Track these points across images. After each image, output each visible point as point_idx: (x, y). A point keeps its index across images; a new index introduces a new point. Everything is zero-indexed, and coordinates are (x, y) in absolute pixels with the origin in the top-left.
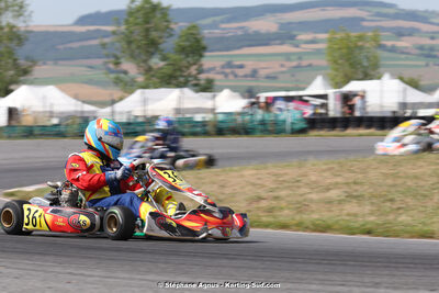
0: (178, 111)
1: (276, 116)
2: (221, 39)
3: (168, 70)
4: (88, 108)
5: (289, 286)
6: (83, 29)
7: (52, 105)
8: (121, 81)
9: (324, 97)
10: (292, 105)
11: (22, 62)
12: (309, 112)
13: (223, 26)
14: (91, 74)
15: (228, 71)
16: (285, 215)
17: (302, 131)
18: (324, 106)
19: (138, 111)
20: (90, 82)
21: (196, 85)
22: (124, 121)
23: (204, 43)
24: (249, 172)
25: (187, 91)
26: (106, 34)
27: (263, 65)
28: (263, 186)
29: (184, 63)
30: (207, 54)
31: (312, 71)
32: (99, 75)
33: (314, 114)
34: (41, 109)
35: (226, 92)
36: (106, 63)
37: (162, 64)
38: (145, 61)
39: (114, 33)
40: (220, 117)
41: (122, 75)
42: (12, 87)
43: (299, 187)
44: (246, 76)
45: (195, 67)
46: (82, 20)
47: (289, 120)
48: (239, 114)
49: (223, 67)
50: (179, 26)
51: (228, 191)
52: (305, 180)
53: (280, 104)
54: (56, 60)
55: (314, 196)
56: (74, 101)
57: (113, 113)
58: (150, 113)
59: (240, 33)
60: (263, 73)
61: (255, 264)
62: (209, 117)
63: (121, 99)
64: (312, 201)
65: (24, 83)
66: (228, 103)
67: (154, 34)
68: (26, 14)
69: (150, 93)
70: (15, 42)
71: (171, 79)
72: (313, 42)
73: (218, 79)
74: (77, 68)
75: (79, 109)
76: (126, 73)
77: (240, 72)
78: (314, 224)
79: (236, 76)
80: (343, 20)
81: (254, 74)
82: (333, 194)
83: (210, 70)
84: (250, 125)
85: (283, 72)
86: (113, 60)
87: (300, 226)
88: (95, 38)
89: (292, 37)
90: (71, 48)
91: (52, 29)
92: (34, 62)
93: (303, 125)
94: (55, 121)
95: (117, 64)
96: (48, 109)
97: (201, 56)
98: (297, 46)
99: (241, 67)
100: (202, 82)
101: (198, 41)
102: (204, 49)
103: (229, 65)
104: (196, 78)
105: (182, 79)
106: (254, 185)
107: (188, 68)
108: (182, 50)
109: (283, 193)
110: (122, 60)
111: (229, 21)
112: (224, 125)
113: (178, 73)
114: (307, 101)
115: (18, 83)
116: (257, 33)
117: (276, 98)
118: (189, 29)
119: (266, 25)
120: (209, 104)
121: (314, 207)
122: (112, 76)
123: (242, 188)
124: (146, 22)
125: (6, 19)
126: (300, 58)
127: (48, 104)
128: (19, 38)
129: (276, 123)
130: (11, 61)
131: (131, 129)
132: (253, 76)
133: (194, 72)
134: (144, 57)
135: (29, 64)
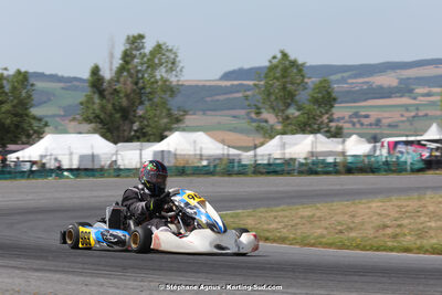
0: (312, 154)
1: (398, 158)
2: (348, 93)
3: (303, 119)
4: (233, 151)
6: (228, 83)
7: (201, 149)
8: (262, 128)
9: (439, 141)
10: (410, 148)
11: (175, 112)
12: (426, 154)
13: (350, 81)
14: (235, 122)
15: (355, 120)
16: (408, 240)
17: (421, 170)
18: (439, 149)
19: (277, 154)
20: (235, 130)
21: (327, 132)
22: (266, 162)
23: (334, 95)
24: (376, 205)
25: (319, 135)
26: (248, 88)
27: (386, 115)
28: (388, 216)
29: (318, 112)
30: (337, 105)
31: (428, 120)
32: (243, 124)
33: (431, 156)
34: (192, 153)
35: (354, 137)
36: (248, 114)
37: (297, 113)
38: (283, 111)
39: (255, 85)
40: (350, 160)
41: (263, 124)
42: (166, 133)
43: (419, 217)
44: (371, 125)
45: (327, 116)
46: (227, 76)
47: (409, 161)
48: (366, 156)
49: (350, 117)
50: (312, 81)
51: (357, 220)
52: (425, 210)
53: (401, 148)
54: (204, 111)
55: (433, 224)
56: (221, 146)
57: (255, 156)
58: (288, 156)
59: (365, 87)
60: (385, 122)
61: (384, 280)
62: (339, 159)
63: (262, 144)
64: (430, 228)
65: (177, 129)
66: (356, 147)
67: (290, 87)
68: (178, 69)
69: (287, 138)
70: (168, 94)
71: (306, 127)
72: (428, 95)
73: (347, 126)
74: (223, 118)
75: (226, 152)
76: (266, 121)
77: (366, 121)
78: (432, 248)
79: (362, 125)
81: (378, 123)
83: (339, 119)
84: (376, 166)
85: (403, 122)
86: (254, 110)
87: (420, 249)
88: (238, 92)
89: (411, 91)
90: (218, 100)
91: (200, 84)
92: (186, 113)
93: (421, 165)
94: (205, 163)
95: (258, 113)
96: (198, 152)
97: (332, 107)
98: (415, 98)
99: (367, 116)
100: (333, 129)
101: (329, 93)
102: (335, 99)
103: (356, 115)
104: (327, 126)
105: (315, 127)
106: (379, 214)
107: (321, 117)
108: (316, 101)
109: (406, 222)
110: (262, 110)
111: (356, 76)
113: (311, 122)
114: (425, 145)
115: (171, 130)
116: (381, 87)
117: (397, 143)
118: (321, 82)
119: (388, 80)
120: (339, 148)
121: (432, 233)
122: (254, 124)
123: (370, 217)
124: (284, 77)
125: (161, 73)
126: (417, 109)
127: (198, 148)
128: (171, 90)
129: (397, 163)
130: (165, 111)
131: (271, 168)
132: (377, 125)
133: (326, 121)
134: (282, 107)
135: (181, 113)
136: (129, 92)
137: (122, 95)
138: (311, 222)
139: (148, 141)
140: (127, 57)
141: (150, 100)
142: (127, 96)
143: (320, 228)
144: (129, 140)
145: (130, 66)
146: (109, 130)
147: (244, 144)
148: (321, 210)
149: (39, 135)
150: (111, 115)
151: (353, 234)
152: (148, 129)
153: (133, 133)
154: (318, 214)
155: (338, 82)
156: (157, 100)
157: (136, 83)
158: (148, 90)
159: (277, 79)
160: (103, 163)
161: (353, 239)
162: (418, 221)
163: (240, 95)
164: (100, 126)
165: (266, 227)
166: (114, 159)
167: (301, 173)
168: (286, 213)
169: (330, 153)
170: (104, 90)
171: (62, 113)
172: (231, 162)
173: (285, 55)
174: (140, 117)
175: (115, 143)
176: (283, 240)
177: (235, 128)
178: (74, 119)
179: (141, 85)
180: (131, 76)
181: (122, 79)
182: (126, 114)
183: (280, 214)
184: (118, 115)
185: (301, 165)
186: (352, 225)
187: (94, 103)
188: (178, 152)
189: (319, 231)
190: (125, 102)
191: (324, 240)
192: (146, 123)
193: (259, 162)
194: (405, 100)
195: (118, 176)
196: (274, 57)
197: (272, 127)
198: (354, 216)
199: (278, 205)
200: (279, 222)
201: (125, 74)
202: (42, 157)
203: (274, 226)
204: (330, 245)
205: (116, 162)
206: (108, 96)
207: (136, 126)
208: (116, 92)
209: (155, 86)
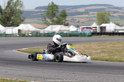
0: (60, 30)
1: (84, 32)
2: (71, 13)
3: (58, 21)
4: (38, 30)
5: (88, 73)
6: (37, 10)
7: (29, 29)
9: (96, 27)
10: (88, 29)
11: (22, 18)
12: (92, 31)
13: (71, 10)
15: (72, 21)
17: (90, 36)
18: (96, 30)
19: (50, 30)
20: (38, 23)
21: (65, 24)
22: (47, 33)
23: (66, 14)
25: (62, 26)
26: (42, 12)
27: (81, 19)
28: (81, 49)
29: (62, 19)
30: (67, 17)
31: (93, 21)
32: (41, 22)
33: (93, 32)
34: (26, 30)
35: (72, 26)
36: (42, 19)
37: (56, 19)
38: (52, 18)
39: (44, 11)
40: (71, 32)
41: (46, 22)
42: (19, 24)
43: (90, 49)
44: (77, 22)
46: (37, 8)
47: (87, 33)
48: (75, 31)
49: (71, 20)
50: (60, 10)
52: (91, 48)
53: (85, 29)
54: (30, 18)
55: (94, 52)
56: (34, 28)
57: (44, 31)
58: (53, 31)
59: (75, 12)
60: (81, 21)
61: (79, 68)
62: (67, 32)
63: (46, 27)
65: (22, 23)
66: (72, 29)
67: (54, 12)
68: (23, 6)
69: (53, 26)
70: (20, 13)
71: (58, 23)
72: (93, 14)
73: (70, 23)
74: (35, 20)
75: (36, 30)
76: (47, 21)
77: (75, 21)
78: (93, 58)
79: (74, 22)
80: (101, 9)
81: (79, 22)
82: (98, 51)
83: (68, 21)
84: (78, 34)
85: (86, 21)
86: (44, 18)
88: (39, 13)
89: (88, 13)
90: (34, 15)
91: (29, 10)
92: (25, 18)
93: (91, 34)
95: (45, 19)
97: (66, 17)
98: (89, 15)
99: (75, 20)
101: (65, 14)
102: (67, 15)
103: (73, 19)
105: (61, 23)
106: (79, 49)
107: (63, 20)
108: (61, 16)
109: (86, 51)
110: (46, 18)
111: (73, 9)
112: (71, 34)
113: (60, 21)
114: (92, 28)
116: (79, 12)
117: (84, 28)
118: (63, 10)
119: (82, 10)
120: (68, 29)
121: (93, 54)
122: (44, 22)
124: (52, 9)
125: (18, 8)
126: (90, 18)
128: (21, 12)
129: (84, 34)
130: (19, 18)
131: (49, 35)
132: (78, 22)
133: (64, 21)
134: (52, 17)
135: (24, 19)
136: (9, 13)
139: (14, 26)
140: (9, 3)
141: (15, 15)
142: (9, 14)
144: (9, 26)
145: (10, 6)
146: (4, 23)
147: (41, 27)
150: (4, 19)
152: (14, 23)
153: (10, 24)
155: (68, 10)
156: (17, 15)
157: (11, 10)
158: (15, 12)
159: (51, 10)
160: (2, 32)
162: (90, 50)
163: (40, 14)
164: (1, 22)
169: (65, 30)
170: (2, 12)
172: (37, 32)
173: (53, 3)
174: (12, 20)
175: (5, 27)
177: (39, 23)
179: (13, 11)
180: (10, 8)
181: (7, 9)
182: (8, 19)
184: (6, 19)
190: (8, 16)
192: (14, 21)
193: (45, 33)
194: (87, 16)
195: (6, 37)
196: (50, 4)
201: (8, 8)
205: (5, 32)
206: (4, 14)
207: (11, 22)
208: (6, 13)
209: (16, 11)
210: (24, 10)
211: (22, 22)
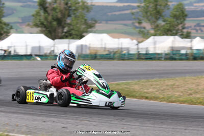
0: (172, 48)
2: (194, 12)
3: (167, 27)
6: (122, 5)
8: (142, 32)
11: (89, 21)
13: (195, 4)
14: (125, 28)
15: (198, 28)
21: (182, 35)
22: (144, 52)
23: (186, 13)
25: (177, 38)
26: (133, 8)
29: (176, 23)
30: (187, 19)
32: (130, 29)
34: (100, 46)
35: (198, 39)
36: (133, 23)
37: (163, 23)
38: (155, 22)
39: (138, 7)
40: (195, 52)
41: (143, 30)
42: (84, 34)
45: (181, 25)
49: (195, 26)
50: (172, 4)
51: (200, 88)
54: (107, 21)
63: (142, 42)
65: (91, 32)
66: (199, 44)
67: (159, 8)
69: (158, 38)
70: (86, 10)
71: (168, 32)
73: (193, 32)
74: (118, 26)
76: (144, 28)
79: (202, 31)
83: (188, 28)
86: (137, 21)
88: (127, 10)
90: (115, 15)
91: (105, 4)
92: (96, 22)
95: (140, 23)
96: (104, 46)
97: (185, 20)
100: (185, 34)
101: (183, 12)
102: (186, 16)
103: (198, 25)
104: (182, 31)
105: (174, 32)
107: (177, 26)
108: (175, 16)
110: (143, 21)
112: (197, 55)
113: (172, 28)
115: (87, 32)
118: (178, 5)
120: (188, 45)
122: (138, 30)
124: (155, 1)
127: (104, 44)
128: (87, 8)
130: (83, 20)
131: (148, 56)
133: (181, 28)
134: (154, 20)
135: (94, 22)
136: (62, 8)
137: (57, 11)
138: (173, 88)
139: (73, 38)
141: (74, 14)
142: (61, 11)
143: (178, 91)
144: (61, 38)
146: (50, 32)
148: (179, 81)
149: (7, 34)
150: (51, 23)
151: (198, 96)
152: (73, 32)
153: (64, 34)
154: (177, 83)
155: (188, 5)
156: (78, 14)
157: (67, 4)
158: (73, 8)
160: (45, 52)
161: (198, 99)
163: (128, 12)
164: (44, 29)
165: (146, 91)
166: (52, 49)
167: (166, 59)
168: (157, 83)
169: (184, 48)
170: (47, 8)
171: (20, 21)
174: (69, 24)
175: (53, 39)
176: (156, 98)
178: (28, 25)
179: (69, 5)
181: (58, 1)
182: (60, 22)
183: (154, 83)
184: (55, 23)
185: (166, 54)
186: (197, 91)
187: (40, 16)
188: (92, 46)
189: (178, 94)
190: (59, 15)
191: (181, 99)
192: (72, 27)
193: (141, 52)
197: (148, 31)
198: (198, 85)
199: (153, 78)
200: (154, 88)
202: (9, 47)
203: (151, 90)
204: (184, 102)
205: (53, 51)
206: (49, 12)
207: (66, 30)
208: (54, 9)
209: (77, 5)
210: (93, 4)
211: (89, 30)
